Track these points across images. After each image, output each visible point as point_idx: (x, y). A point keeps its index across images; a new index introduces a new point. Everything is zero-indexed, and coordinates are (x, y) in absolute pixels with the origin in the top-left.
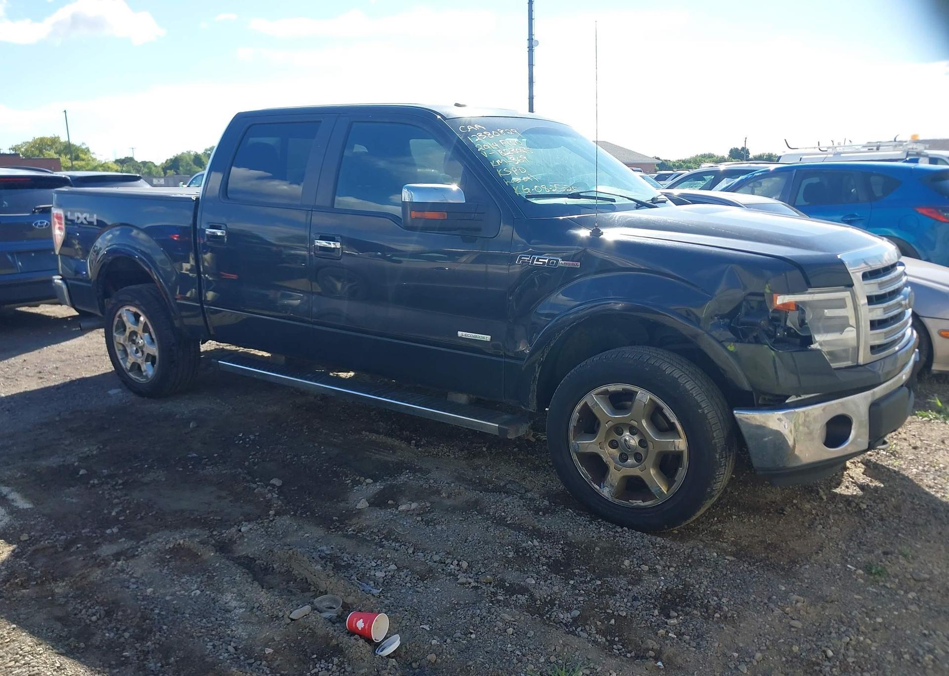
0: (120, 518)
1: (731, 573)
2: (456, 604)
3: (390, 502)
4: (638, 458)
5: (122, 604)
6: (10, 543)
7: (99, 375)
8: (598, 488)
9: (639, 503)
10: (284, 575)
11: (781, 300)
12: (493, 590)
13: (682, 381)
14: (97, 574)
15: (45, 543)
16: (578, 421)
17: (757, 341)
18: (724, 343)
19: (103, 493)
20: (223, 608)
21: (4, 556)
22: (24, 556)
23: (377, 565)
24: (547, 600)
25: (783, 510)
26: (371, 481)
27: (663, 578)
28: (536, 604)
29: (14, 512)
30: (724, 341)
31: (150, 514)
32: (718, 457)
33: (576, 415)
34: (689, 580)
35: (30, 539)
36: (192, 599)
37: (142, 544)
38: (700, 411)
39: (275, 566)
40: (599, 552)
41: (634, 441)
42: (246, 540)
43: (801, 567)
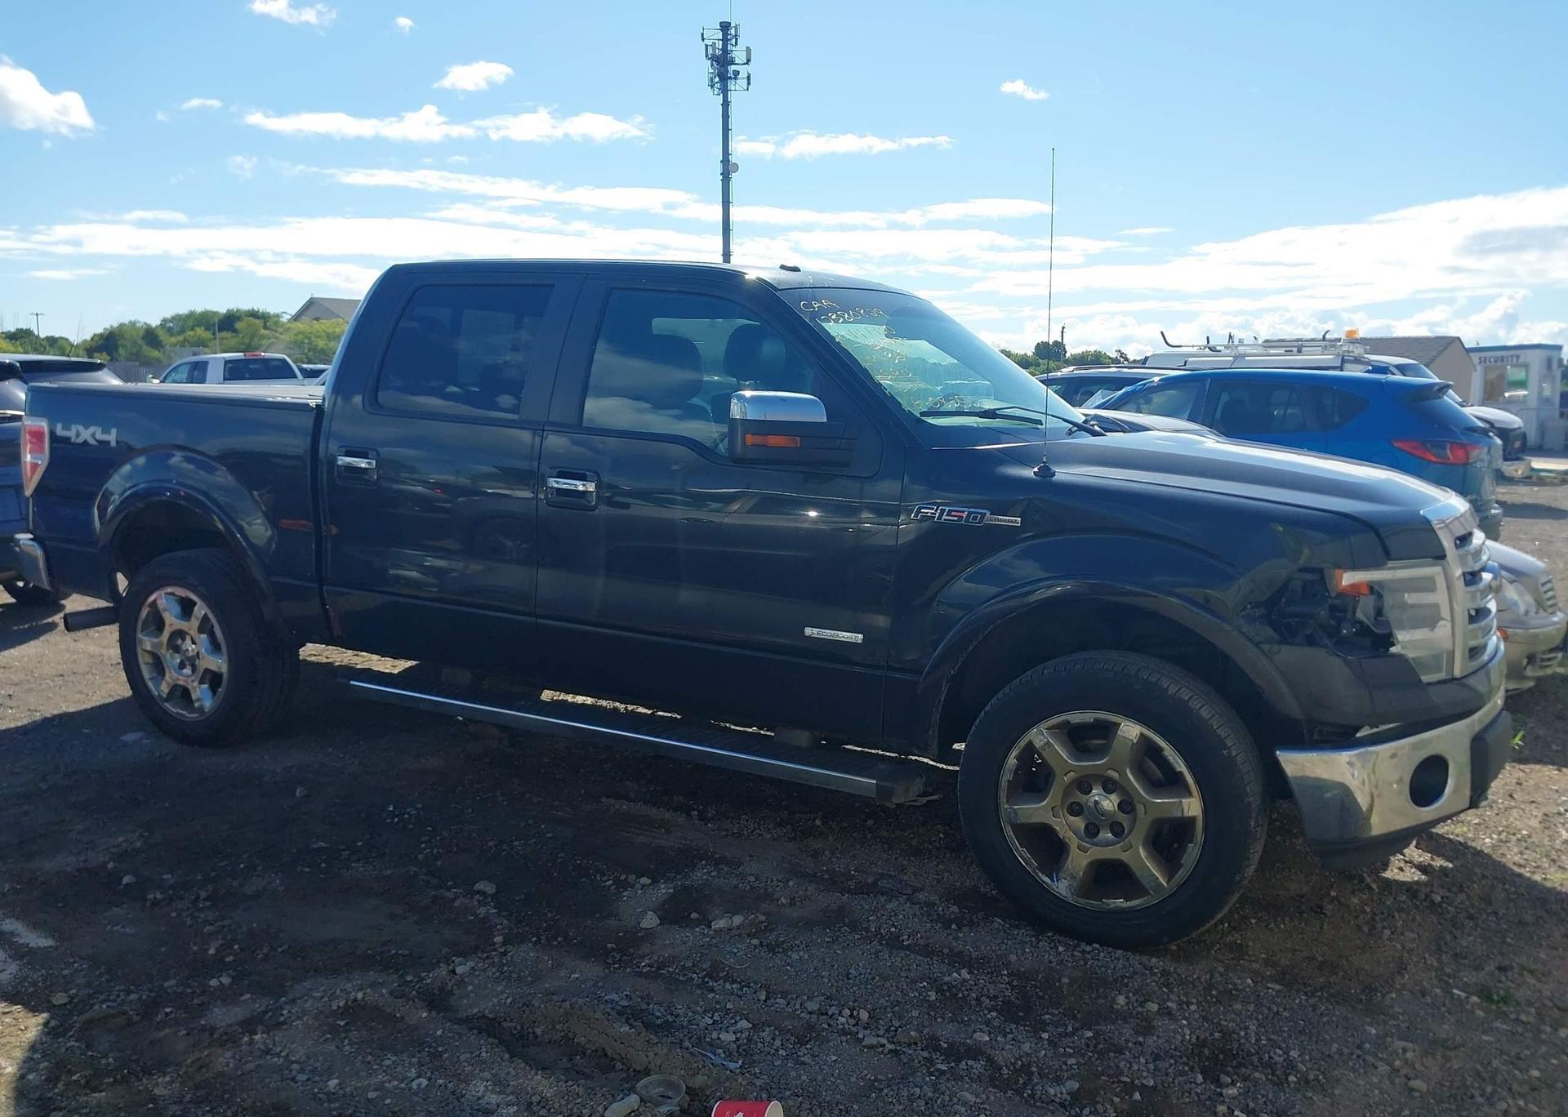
0: (227, 959)
1: (1285, 1009)
2: (875, 1081)
3: (694, 915)
4: (1118, 830)
5: (294, 1109)
6: (34, 1010)
7: (92, 708)
8: (1048, 880)
9: (1120, 902)
10: (560, 1046)
11: (1348, 578)
12: (925, 1054)
13: (1195, 704)
14: (224, 1060)
15: (101, 1007)
16: (1016, 773)
17: (1311, 641)
18: (1261, 645)
19: (179, 915)
20: (476, 1107)
21: (32, 1034)
22: (70, 1034)
23: (715, 1022)
24: (1018, 1067)
25: (1320, 907)
26: (649, 881)
27: (1184, 1022)
28: (1001, 1074)
29: (21, 953)
30: (1261, 642)
31: (280, 950)
32: (1253, 823)
33: (1012, 761)
34: (1226, 1023)
35: (70, 1002)
36: (416, 1094)
37: (286, 1003)
38: (1225, 752)
39: (539, 1031)
40: (1070, 985)
41: (1110, 803)
42: (470, 988)
43: (1383, 996)
